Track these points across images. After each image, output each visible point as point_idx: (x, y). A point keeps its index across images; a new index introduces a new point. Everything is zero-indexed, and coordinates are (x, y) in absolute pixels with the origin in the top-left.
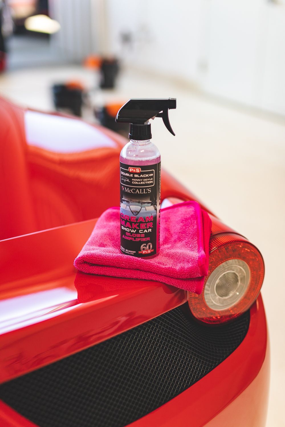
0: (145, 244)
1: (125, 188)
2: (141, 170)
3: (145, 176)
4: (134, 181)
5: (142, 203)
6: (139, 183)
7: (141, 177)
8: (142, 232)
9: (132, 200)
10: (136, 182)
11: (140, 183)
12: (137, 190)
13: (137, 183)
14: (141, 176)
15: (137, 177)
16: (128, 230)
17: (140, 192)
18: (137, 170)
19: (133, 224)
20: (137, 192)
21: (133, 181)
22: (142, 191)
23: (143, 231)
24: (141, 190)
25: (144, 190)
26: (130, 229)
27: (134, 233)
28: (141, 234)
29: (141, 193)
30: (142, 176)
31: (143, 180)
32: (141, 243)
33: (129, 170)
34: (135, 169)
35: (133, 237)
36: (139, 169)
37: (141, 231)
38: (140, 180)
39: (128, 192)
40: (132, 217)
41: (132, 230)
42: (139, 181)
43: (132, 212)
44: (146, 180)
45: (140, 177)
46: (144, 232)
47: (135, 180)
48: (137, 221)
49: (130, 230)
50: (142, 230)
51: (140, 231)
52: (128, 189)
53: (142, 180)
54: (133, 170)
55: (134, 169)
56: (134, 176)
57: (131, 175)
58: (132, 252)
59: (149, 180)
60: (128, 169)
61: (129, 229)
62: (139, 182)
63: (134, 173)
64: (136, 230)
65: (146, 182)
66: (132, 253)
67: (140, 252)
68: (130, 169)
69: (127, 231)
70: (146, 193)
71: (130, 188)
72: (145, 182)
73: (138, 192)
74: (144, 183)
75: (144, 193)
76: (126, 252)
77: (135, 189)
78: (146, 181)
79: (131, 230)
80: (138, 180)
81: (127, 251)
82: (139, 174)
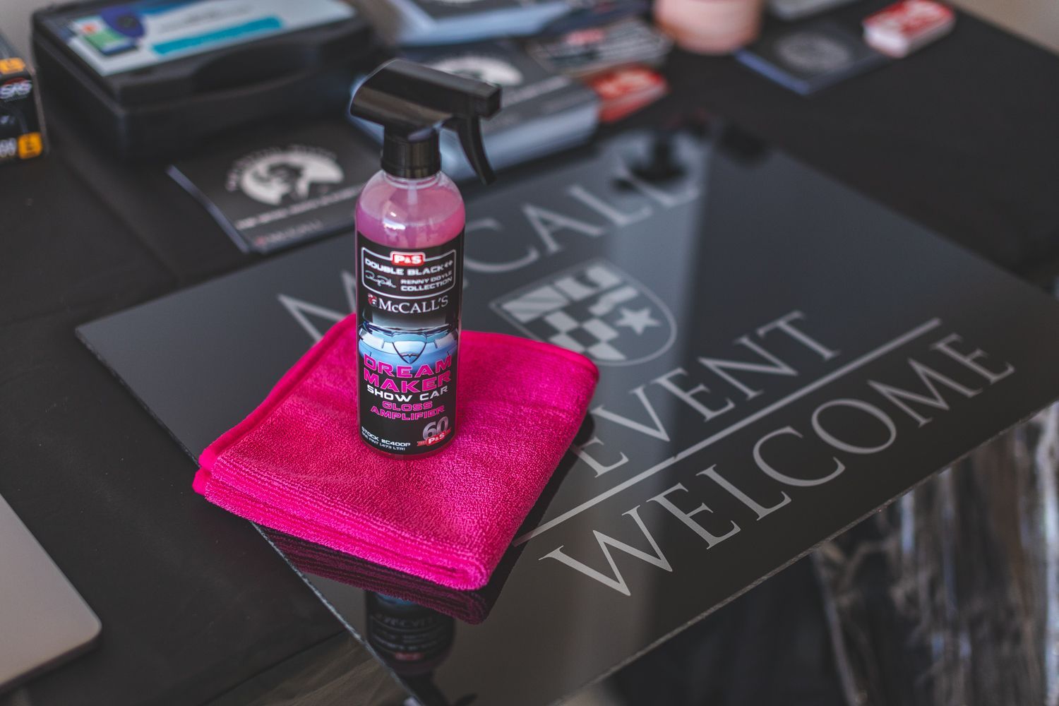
0: (434, 423)
1: (381, 300)
2: (426, 258)
4: (407, 285)
5: (426, 333)
6: (420, 289)
8: (427, 398)
11: (423, 287)
12: (416, 305)
14: (426, 271)
18: (414, 258)
19: (404, 384)
20: (413, 309)
21: (404, 285)
23: (429, 396)
24: (424, 304)
25: (433, 302)
29: (424, 310)
32: (423, 422)
33: (391, 259)
34: (410, 257)
35: (404, 412)
36: (421, 256)
37: (423, 397)
39: (389, 310)
40: (400, 368)
41: (400, 397)
42: (420, 284)
43: (401, 356)
44: (436, 279)
45: (424, 273)
46: (431, 397)
47: (409, 282)
48: (413, 376)
49: (395, 397)
50: (428, 394)
51: (421, 396)
53: (427, 281)
54: (402, 259)
55: (405, 256)
56: (405, 272)
57: (400, 272)
58: (400, 444)
59: (443, 276)
60: (389, 256)
63: (405, 267)
64: (410, 397)
65: (437, 284)
66: (400, 447)
68: (396, 257)
70: (438, 307)
71: (395, 302)
72: (433, 284)
73: (418, 309)
74: (431, 288)
77: (408, 304)
79: (397, 396)
80: (417, 282)
82: (420, 267)
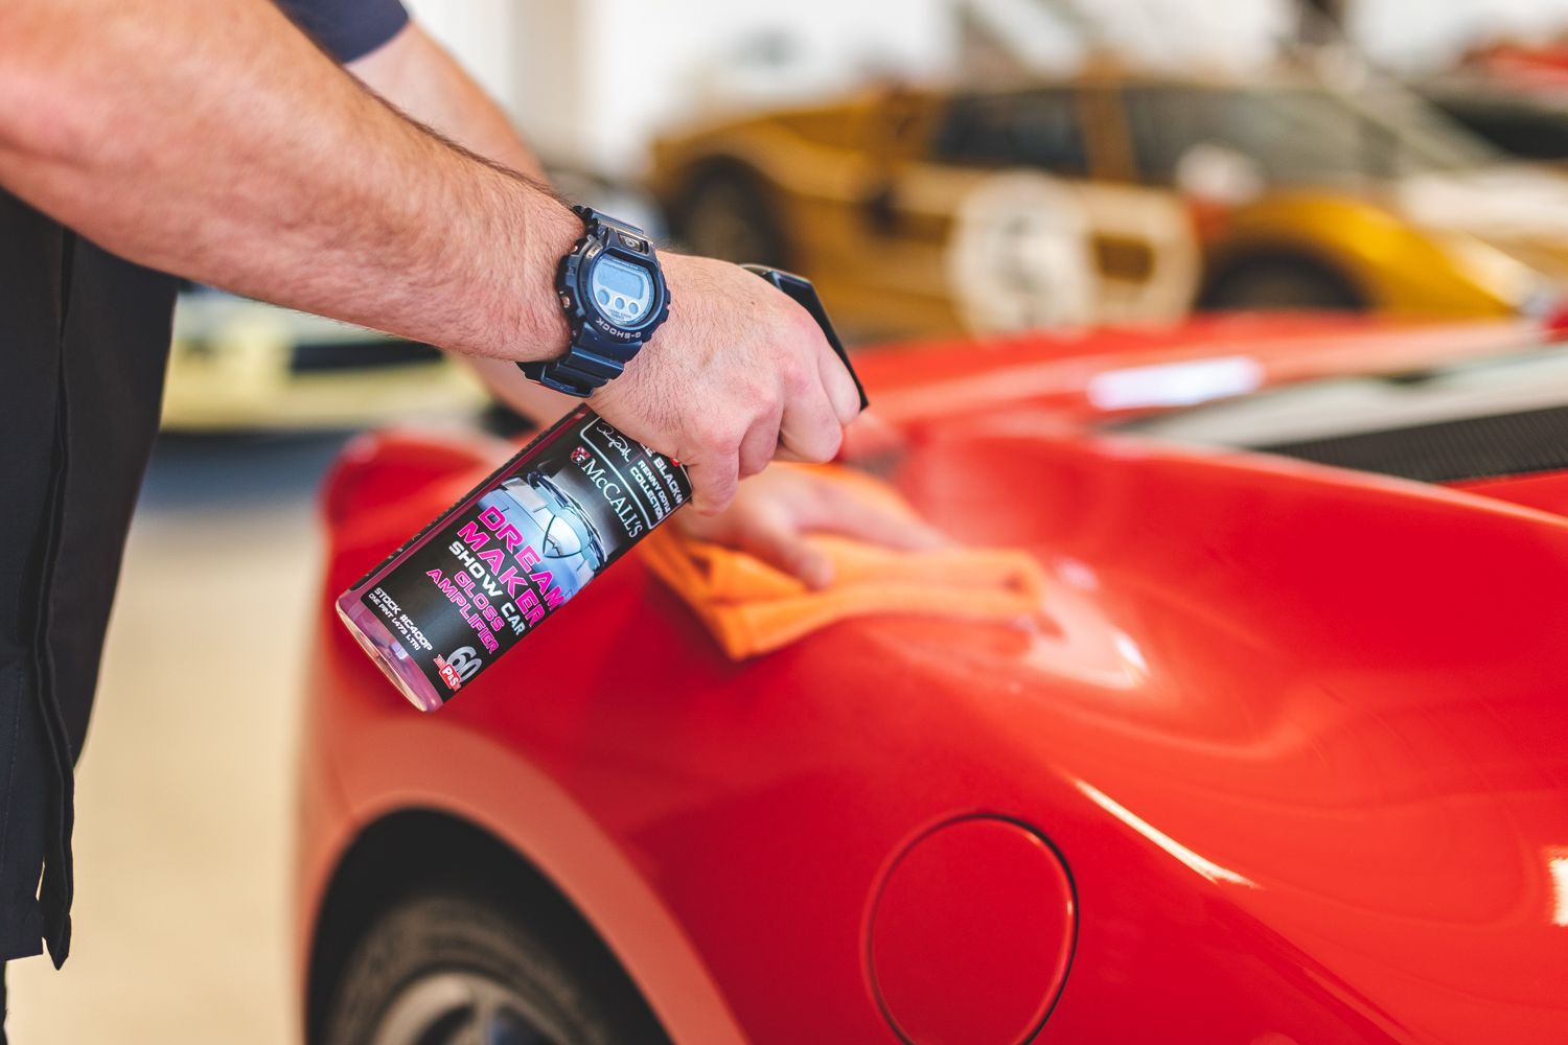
3: (673, 486)
7: (665, 480)
9: (579, 507)
10: (642, 478)
13: (642, 482)
15: (658, 470)
16: (477, 570)
17: (621, 511)
22: (627, 516)
26: (488, 571)
27: (487, 596)
28: (501, 614)
30: (669, 481)
31: (659, 491)
38: (654, 484)
52: (602, 471)
61: (483, 572)
62: (648, 487)
67: (439, 661)
69: (471, 569)
75: (626, 524)
76: (398, 624)
78: (659, 499)
81: (403, 623)
